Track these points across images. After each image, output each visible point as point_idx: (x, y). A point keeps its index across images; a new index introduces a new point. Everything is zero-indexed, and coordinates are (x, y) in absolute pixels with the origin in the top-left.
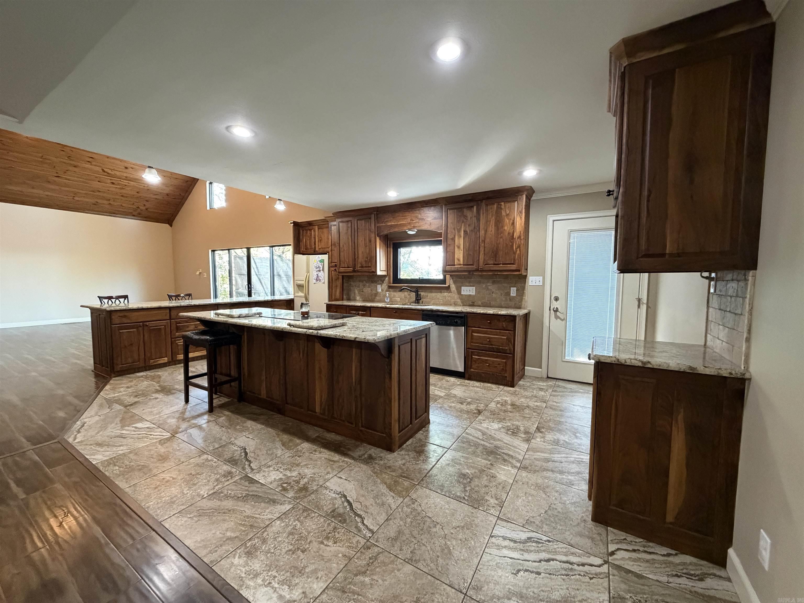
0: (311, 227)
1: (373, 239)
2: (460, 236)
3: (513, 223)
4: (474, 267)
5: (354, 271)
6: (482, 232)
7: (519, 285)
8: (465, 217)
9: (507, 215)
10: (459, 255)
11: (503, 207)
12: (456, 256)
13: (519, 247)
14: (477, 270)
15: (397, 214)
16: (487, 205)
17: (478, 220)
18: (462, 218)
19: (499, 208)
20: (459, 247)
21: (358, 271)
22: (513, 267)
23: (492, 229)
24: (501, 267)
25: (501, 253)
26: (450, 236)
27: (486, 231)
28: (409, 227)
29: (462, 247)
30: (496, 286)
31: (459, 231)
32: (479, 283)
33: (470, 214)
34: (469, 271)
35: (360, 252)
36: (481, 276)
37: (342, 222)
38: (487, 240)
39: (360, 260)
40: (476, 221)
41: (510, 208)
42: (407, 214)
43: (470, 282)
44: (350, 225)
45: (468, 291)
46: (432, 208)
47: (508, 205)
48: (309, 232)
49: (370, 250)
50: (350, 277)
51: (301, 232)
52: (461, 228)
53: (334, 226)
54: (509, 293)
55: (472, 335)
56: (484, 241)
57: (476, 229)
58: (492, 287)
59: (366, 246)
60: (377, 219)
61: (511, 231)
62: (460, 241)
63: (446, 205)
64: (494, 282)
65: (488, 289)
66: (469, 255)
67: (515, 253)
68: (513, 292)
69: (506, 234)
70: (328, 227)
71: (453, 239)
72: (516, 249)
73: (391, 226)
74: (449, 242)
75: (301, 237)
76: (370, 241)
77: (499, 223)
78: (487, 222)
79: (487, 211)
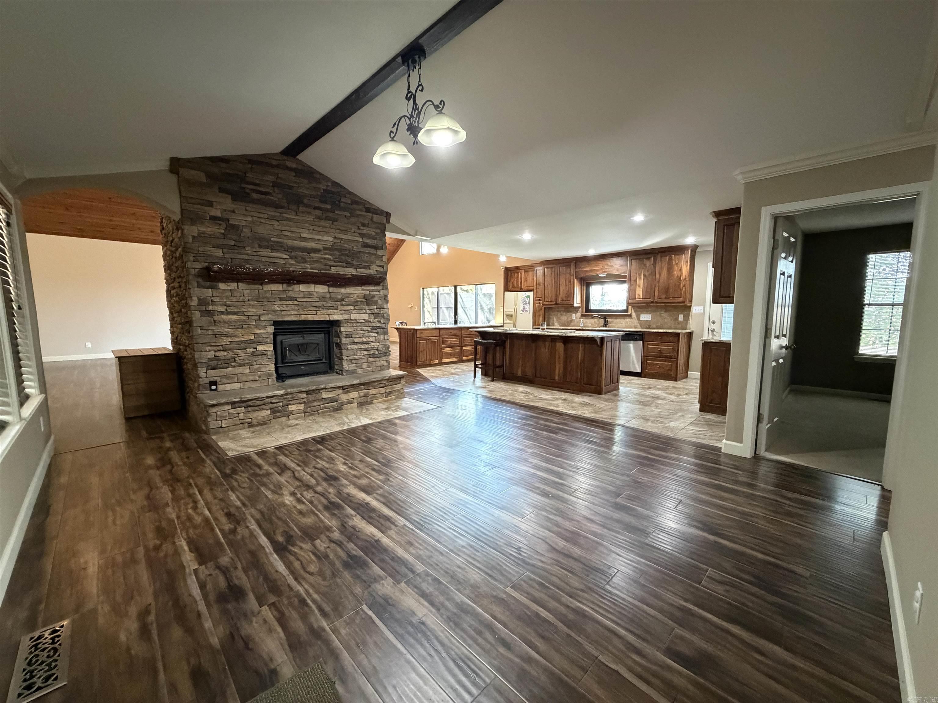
0: (517, 271)
1: (572, 280)
2: (640, 278)
3: (681, 270)
4: (651, 300)
5: (556, 304)
6: (657, 276)
7: (685, 313)
8: (645, 265)
9: (677, 264)
10: (640, 292)
11: (673, 258)
12: (637, 293)
13: (685, 286)
14: (653, 302)
15: (592, 262)
16: (662, 257)
17: (655, 267)
18: (643, 265)
19: (671, 259)
20: (639, 286)
21: (559, 304)
22: (680, 300)
23: (664, 274)
24: (671, 300)
25: (671, 290)
26: (633, 279)
27: (660, 275)
28: (601, 271)
29: (642, 286)
30: (668, 313)
31: (640, 275)
32: (654, 311)
33: (649, 263)
34: (647, 303)
35: (561, 290)
36: (657, 307)
37: (547, 268)
38: (661, 281)
39: (561, 296)
40: (653, 268)
41: (678, 259)
42: (599, 262)
43: (647, 311)
44: (554, 269)
45: (646, 317)
46: (620, 258)
47: (677, 257)
48: (516, 274)
49: (570, 288)
50: (550, 309)
51: (510, 274)
52: (641, 273)
53: (539, 271)
54: (677, 319)
55: (648, 347)
56: (659, 282)
57: (653, 273)
58: (664, 314)
59: (566, 286)
60: (576, 266)
61: (679, 275)
62: (640, 282)
63: (630, 256)
64: (666, 311)
65: (661, 316)
66: (646, 292)
67: (681, 290)
68: (681, 318)
69: (675, 277)
70: (534, 271)
71: (635, 281)
72: (682, 288)
73: (587, 271)
74: (632, 282)
75: (509, 278)
76: (570, 282)
77: (670, 270)
78: (661, 268)
79: (661, 261)
